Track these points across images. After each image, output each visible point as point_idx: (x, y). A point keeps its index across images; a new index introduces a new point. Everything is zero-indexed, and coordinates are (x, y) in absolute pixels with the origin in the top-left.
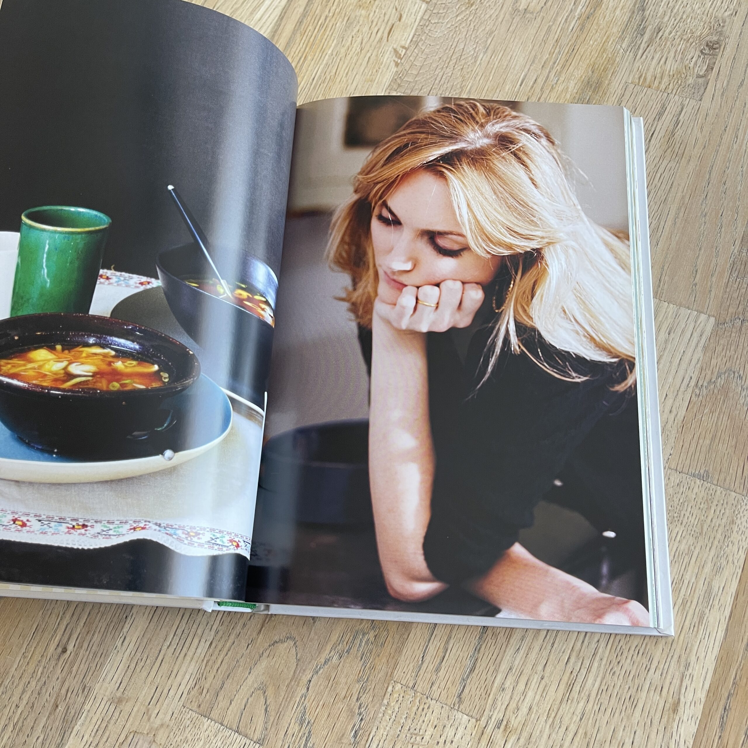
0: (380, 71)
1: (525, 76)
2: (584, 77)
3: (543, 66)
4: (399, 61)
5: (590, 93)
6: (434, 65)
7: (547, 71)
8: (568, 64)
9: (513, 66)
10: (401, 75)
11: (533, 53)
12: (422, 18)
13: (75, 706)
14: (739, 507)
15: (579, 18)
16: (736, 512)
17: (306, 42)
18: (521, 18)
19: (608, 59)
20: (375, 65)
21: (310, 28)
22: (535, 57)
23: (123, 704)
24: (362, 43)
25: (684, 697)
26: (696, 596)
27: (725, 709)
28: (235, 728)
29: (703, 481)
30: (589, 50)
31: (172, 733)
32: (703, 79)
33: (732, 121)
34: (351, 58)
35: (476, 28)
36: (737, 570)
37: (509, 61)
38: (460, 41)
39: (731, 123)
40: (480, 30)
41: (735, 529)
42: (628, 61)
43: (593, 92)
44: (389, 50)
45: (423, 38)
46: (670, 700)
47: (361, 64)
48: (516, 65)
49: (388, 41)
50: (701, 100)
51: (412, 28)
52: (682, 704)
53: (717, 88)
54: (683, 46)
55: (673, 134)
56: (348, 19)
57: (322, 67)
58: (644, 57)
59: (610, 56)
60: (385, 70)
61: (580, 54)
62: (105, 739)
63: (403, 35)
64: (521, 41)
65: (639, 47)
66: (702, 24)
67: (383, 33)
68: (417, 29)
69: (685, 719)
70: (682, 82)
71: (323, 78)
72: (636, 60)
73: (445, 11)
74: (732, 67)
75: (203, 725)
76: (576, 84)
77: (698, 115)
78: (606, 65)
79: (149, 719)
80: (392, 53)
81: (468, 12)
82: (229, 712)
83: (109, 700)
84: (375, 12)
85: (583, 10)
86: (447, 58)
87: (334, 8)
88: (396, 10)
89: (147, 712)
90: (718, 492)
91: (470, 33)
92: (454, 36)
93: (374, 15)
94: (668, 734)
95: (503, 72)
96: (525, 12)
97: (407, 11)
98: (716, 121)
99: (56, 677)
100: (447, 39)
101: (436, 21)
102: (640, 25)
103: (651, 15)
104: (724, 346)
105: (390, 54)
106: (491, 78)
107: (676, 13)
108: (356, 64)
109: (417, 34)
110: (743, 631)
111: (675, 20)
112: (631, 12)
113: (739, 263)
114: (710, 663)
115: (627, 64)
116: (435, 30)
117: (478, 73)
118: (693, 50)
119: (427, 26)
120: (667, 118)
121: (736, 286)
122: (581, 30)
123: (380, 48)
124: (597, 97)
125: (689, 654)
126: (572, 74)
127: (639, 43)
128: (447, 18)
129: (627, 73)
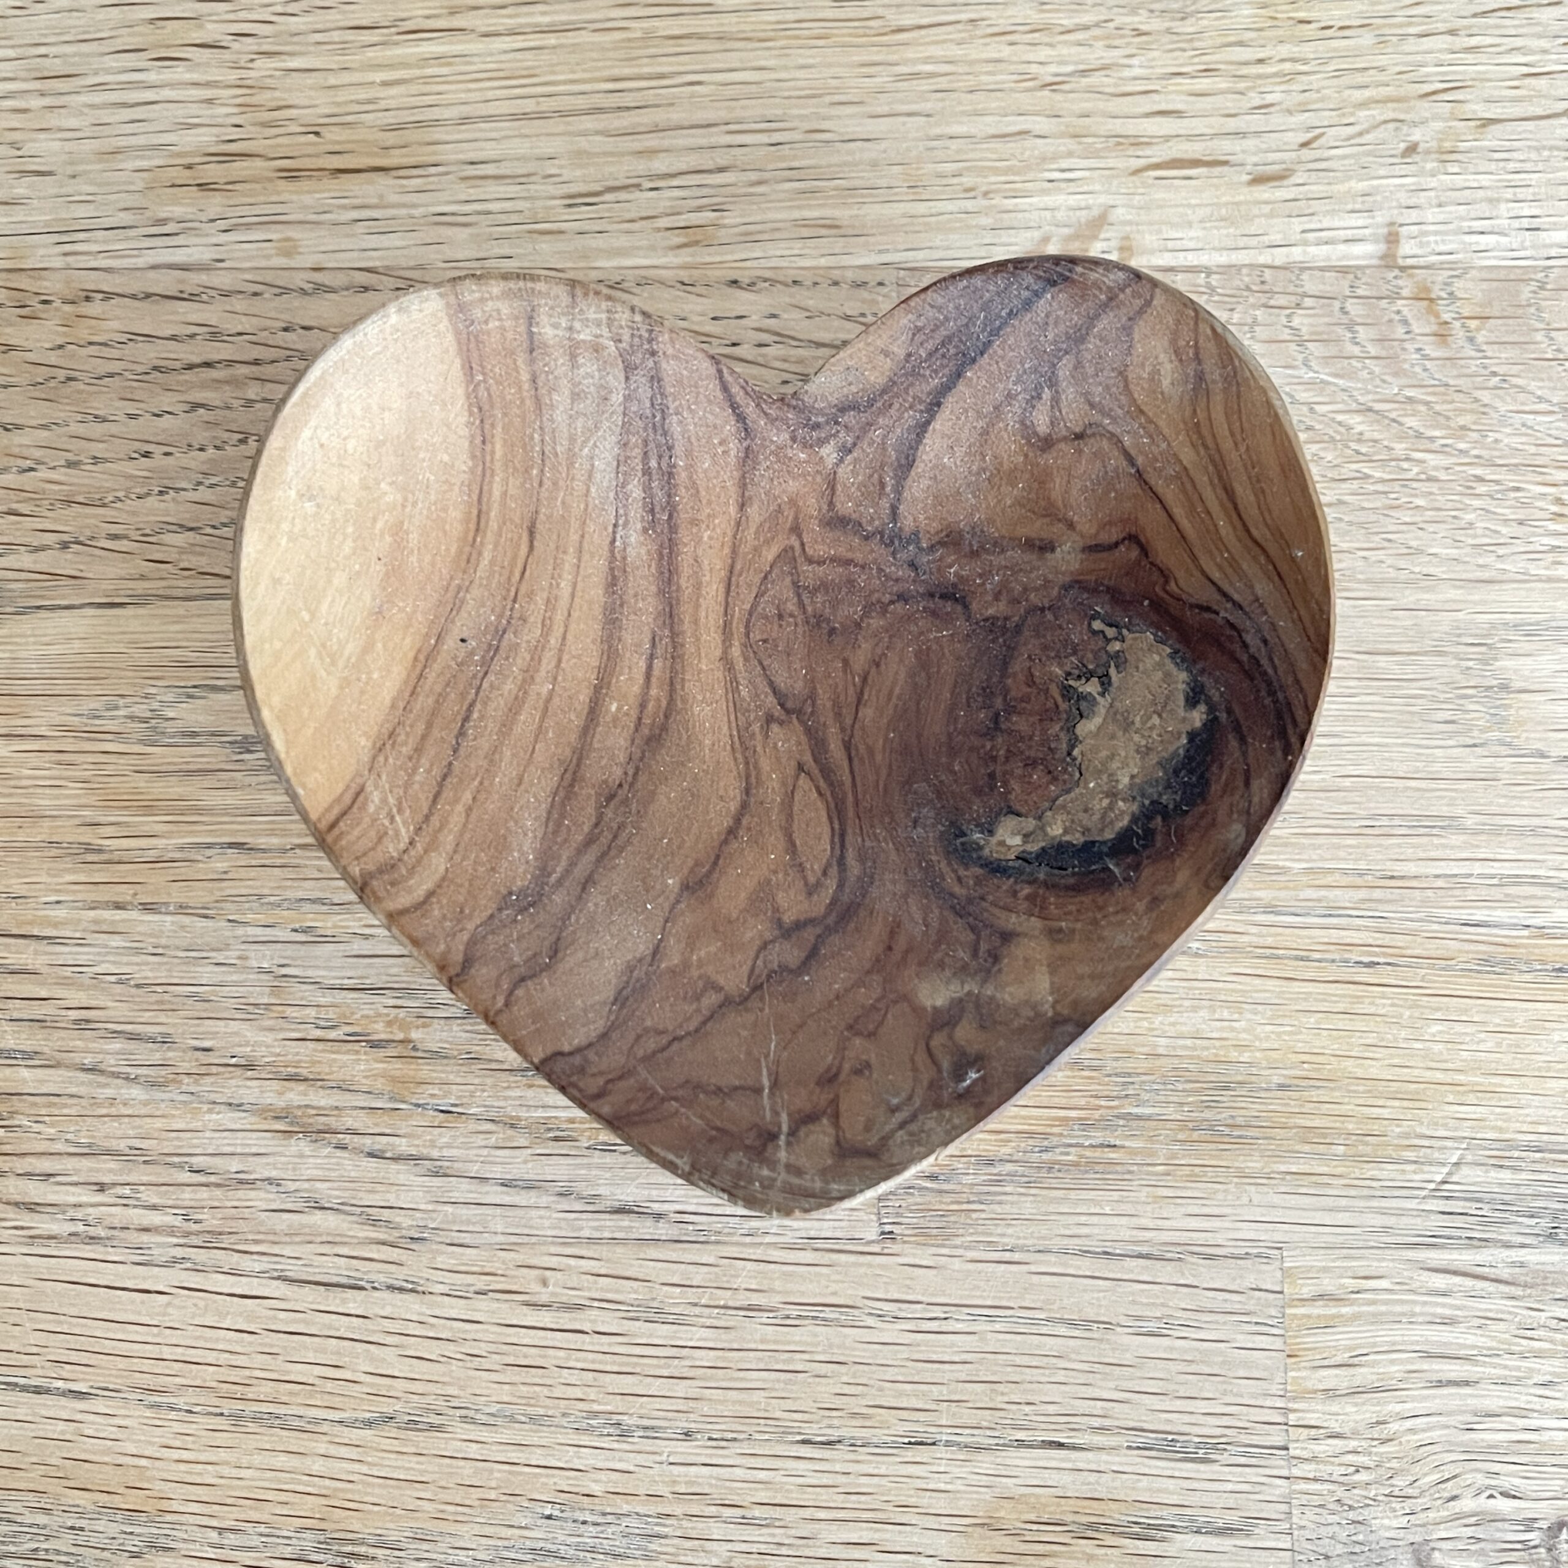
0: (969, 205)
2: (1246, 1057)
5: (1171, 1112)
8: (1291, 969)
15: (1542, 932)
18: (1452, 684)
19: (1376, 1128)
20: (996, 171)
24: (1084, 73)
30: (1391, 1033)
34: (998, 61)
42: (1391, 1221)
44: (1090, 200)
47: (980, 114)
49: (1136, 173)
51: (1235, 248)
55: (1089, 1531)
58: (1440, 1282)
59: (1393, 1132)
61: (1358, 999)
63: (1190, 224)
65: (1486, 1243)
67: (1167, 138)
68: (1238, 268)
70: (1367, 1486)
72: (1411, 1254)
73: (1373, 350)
78: (1338, 1131)
80: (1083, 217)
81: (1400, 448)
84: (1261, 61)
88: (1304, 145)
93: (1244, 64)
96: (1489, 688)
97: (1316, 190)
105: (1073, 209)
108: (969, 92)
109: (1214, 280)
115: (1379, 1221)
120: (1158, 1483)
122: (1486, 961)
123: (1087, 154)
124: (1163, 1149)
126: (1236, 1005)
127: (1507, 1234)
128: (1336, 376)
129: (1328, 1236)
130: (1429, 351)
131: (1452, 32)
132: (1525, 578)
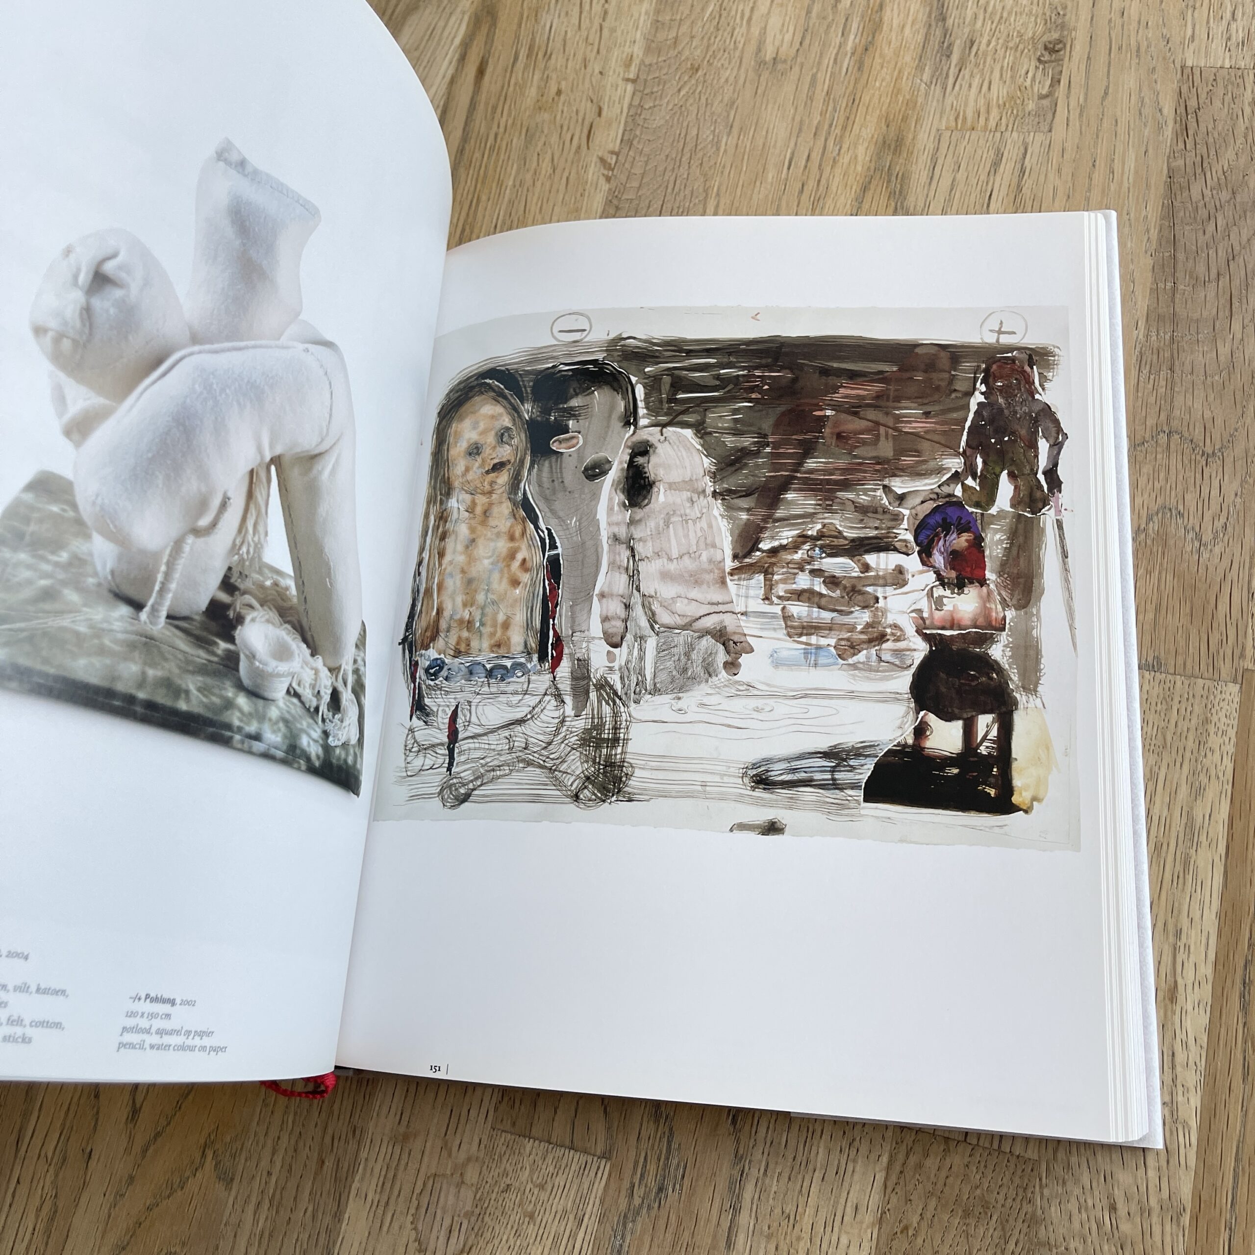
0: (587, 194)
1: (793, 154)
2: (876, 136)
3: (815, 134)
4: (610, 173)
5: (889, 158)
6: (661, 168)
7: (823, 139)
8: (850, 122)
9: (772, 144)
10: (616, 193)
11: (798, 118)
12: (630, 105)
13: (348, 1158)
14: (1212, 697)
15: (853, 54)
16: (1209, 706)
17: (475, 176)
18: (770, 73)
19: (906, 102)
20: (578, 187)
21: (477, 155)
22: (801, 122)
23: (411, 1140)
24: (553, 160)
25: (1183, 978)
26: (1174, 835)
27: (1244, 983)
28: (568, 1142)
29: (1153, 673)
30: (877, 96)
31: (485, 1167)
32: (1049, 99)
33: (1101, 149)
34: (542, 184)
35: (709, 101)
36: (1225, 786)
37: (766, 138)
38: (691, 124)
39: (1101, 153)
40: (716, 104)
41: (1212, 730)
42: (935, 99)
43: (894, 154)
44: (594, 161)
45: (638, 133)
46: (1163, 984)
47: (558, 191)
48: (776, 142)
49: (588, 148)
50: (1050, 131)
51: (620, 122)
52: (1181, 988)
53: (1071, 108)
54: (1011, 58)
55: (1019, 188)
56: (527, 131)
57: (504, 207)
58: (957, 87)
59: (908, 97)
60: (593, 191)
61: (864, 104)
62: (396, 1192)
63: (609, 135)
64: (777, 105)
65: (947, 75)
66: (1033, 19)
67: (580, 138)
68: (626, 122)
69: (1189, 1007)
70: (1018, 111)
71: (508, 222)
72: (947, 94)
73: (661, 87)
74: (1087, 72)
75: (525, 1148)
76: (867, 149)
77: (1051, 153)
78: (905, 112)
79: (450, 1155)
80: (598, 164)
81: (693, 81)
82: (556, 1124)
83: (391, 1139)
84: (562, 112)
85: (857, 40)
86: (677, 154)
87: (504, 119)
88: (592, 101)
89: (445, 1146)
90: (1179, 683)
91: (701, 112)
92: (681, 119)
93: (562, 116)
94: (1169, 1035)
95: (761, 155)
96: (774, 63)
97: (607, 99)
98: (1078, 156)
99: (313, 1124)
100: (672, 127)
101: (652, 105)
102: (943, 43)
103: (956, 24)
104: (1148, 475)
105: (596, 166)
106: (744, 169)
107: (991, 13)
108: (550, 192)
109: (628, 129)
110: (1249, 869)
111: (992, 23)
112: (927, 26)
113: (1148, 353)
114: (1210, 922)
115: (935, 103)
116: (653, 118)
117: (724, 167)
118: (1026, 60)
119: (640, 115)
120: (1007, 168)
121: (1150, 386)
122: (859, 69)
123: (579, 161)
124: (901, 161)
125: (1178, 916)
126: (859, 136)
127: (945, 68)
128: (666, 97)
129: (937, 116)
130: (664, 71)
131: (567, 60)
132: (742, 51)
